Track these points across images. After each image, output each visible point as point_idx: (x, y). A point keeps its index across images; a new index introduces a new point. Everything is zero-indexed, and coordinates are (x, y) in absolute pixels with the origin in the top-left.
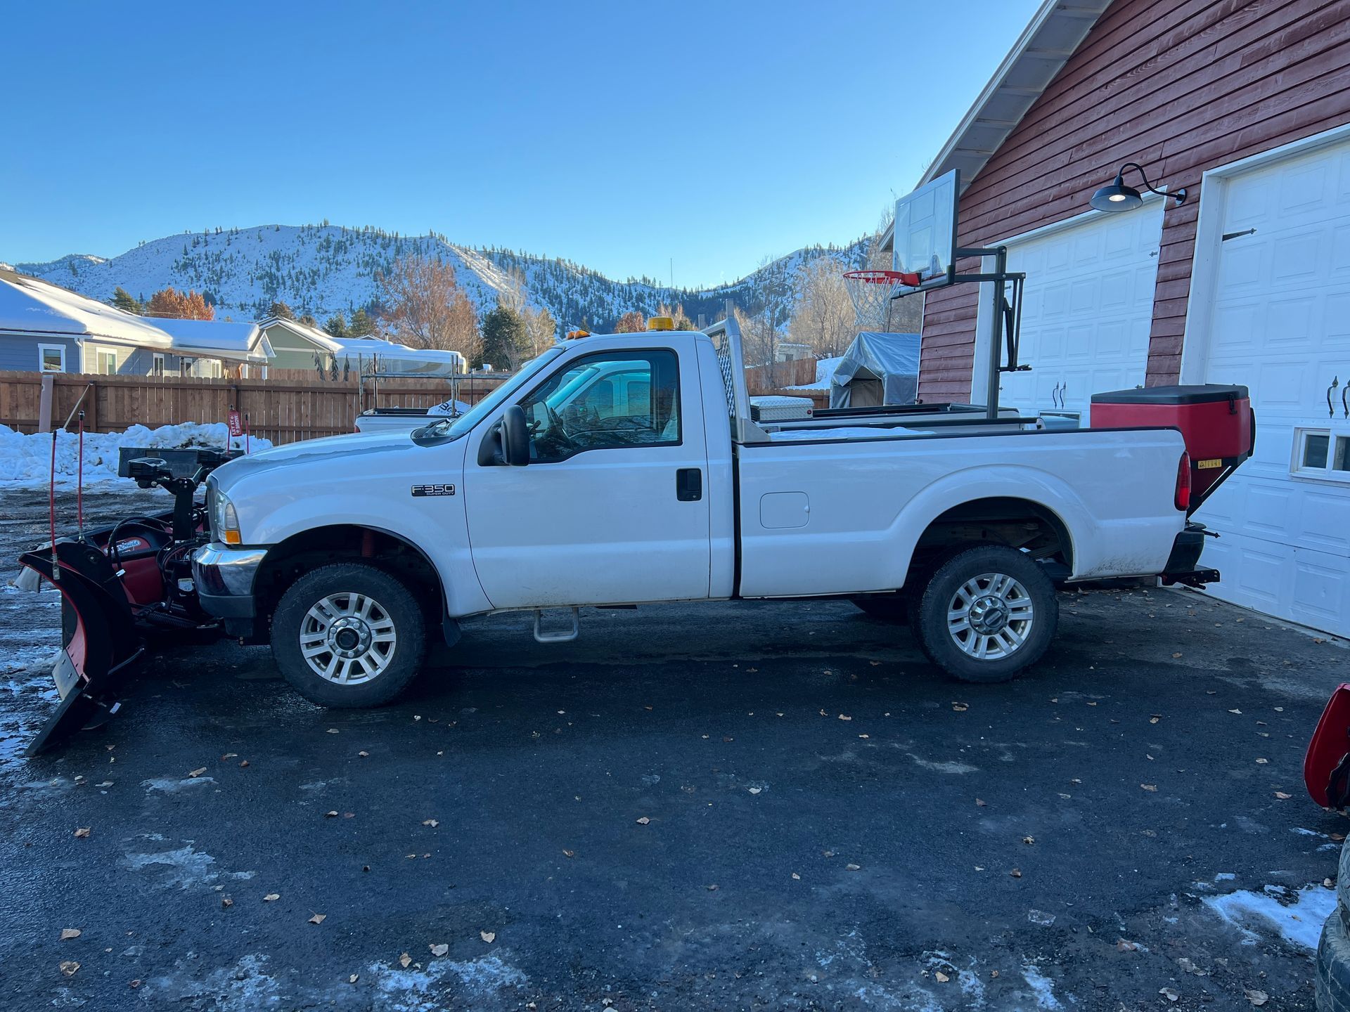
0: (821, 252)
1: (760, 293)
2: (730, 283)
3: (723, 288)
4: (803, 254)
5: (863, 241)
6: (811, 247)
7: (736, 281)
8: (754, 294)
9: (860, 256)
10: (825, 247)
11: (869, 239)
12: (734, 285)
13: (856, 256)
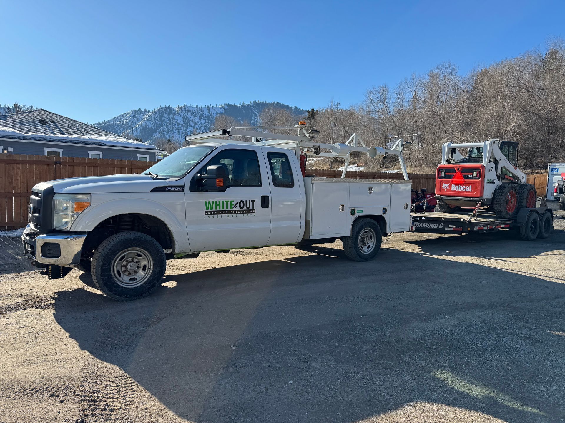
0: (142, 112)
1: (116, 127)
2: (101, 122)
3: (97, 124)
4: (134, 112)
5: (160, 109)
6: (137, 109)
7: (104, 122)
8: (113, 127)
9: (159, 115)
10: (143, 110)
11: (162, 108)
12: (103, 123)
13: (157, 115)
